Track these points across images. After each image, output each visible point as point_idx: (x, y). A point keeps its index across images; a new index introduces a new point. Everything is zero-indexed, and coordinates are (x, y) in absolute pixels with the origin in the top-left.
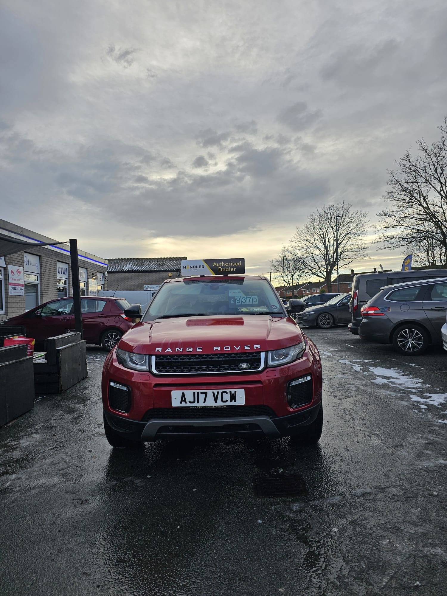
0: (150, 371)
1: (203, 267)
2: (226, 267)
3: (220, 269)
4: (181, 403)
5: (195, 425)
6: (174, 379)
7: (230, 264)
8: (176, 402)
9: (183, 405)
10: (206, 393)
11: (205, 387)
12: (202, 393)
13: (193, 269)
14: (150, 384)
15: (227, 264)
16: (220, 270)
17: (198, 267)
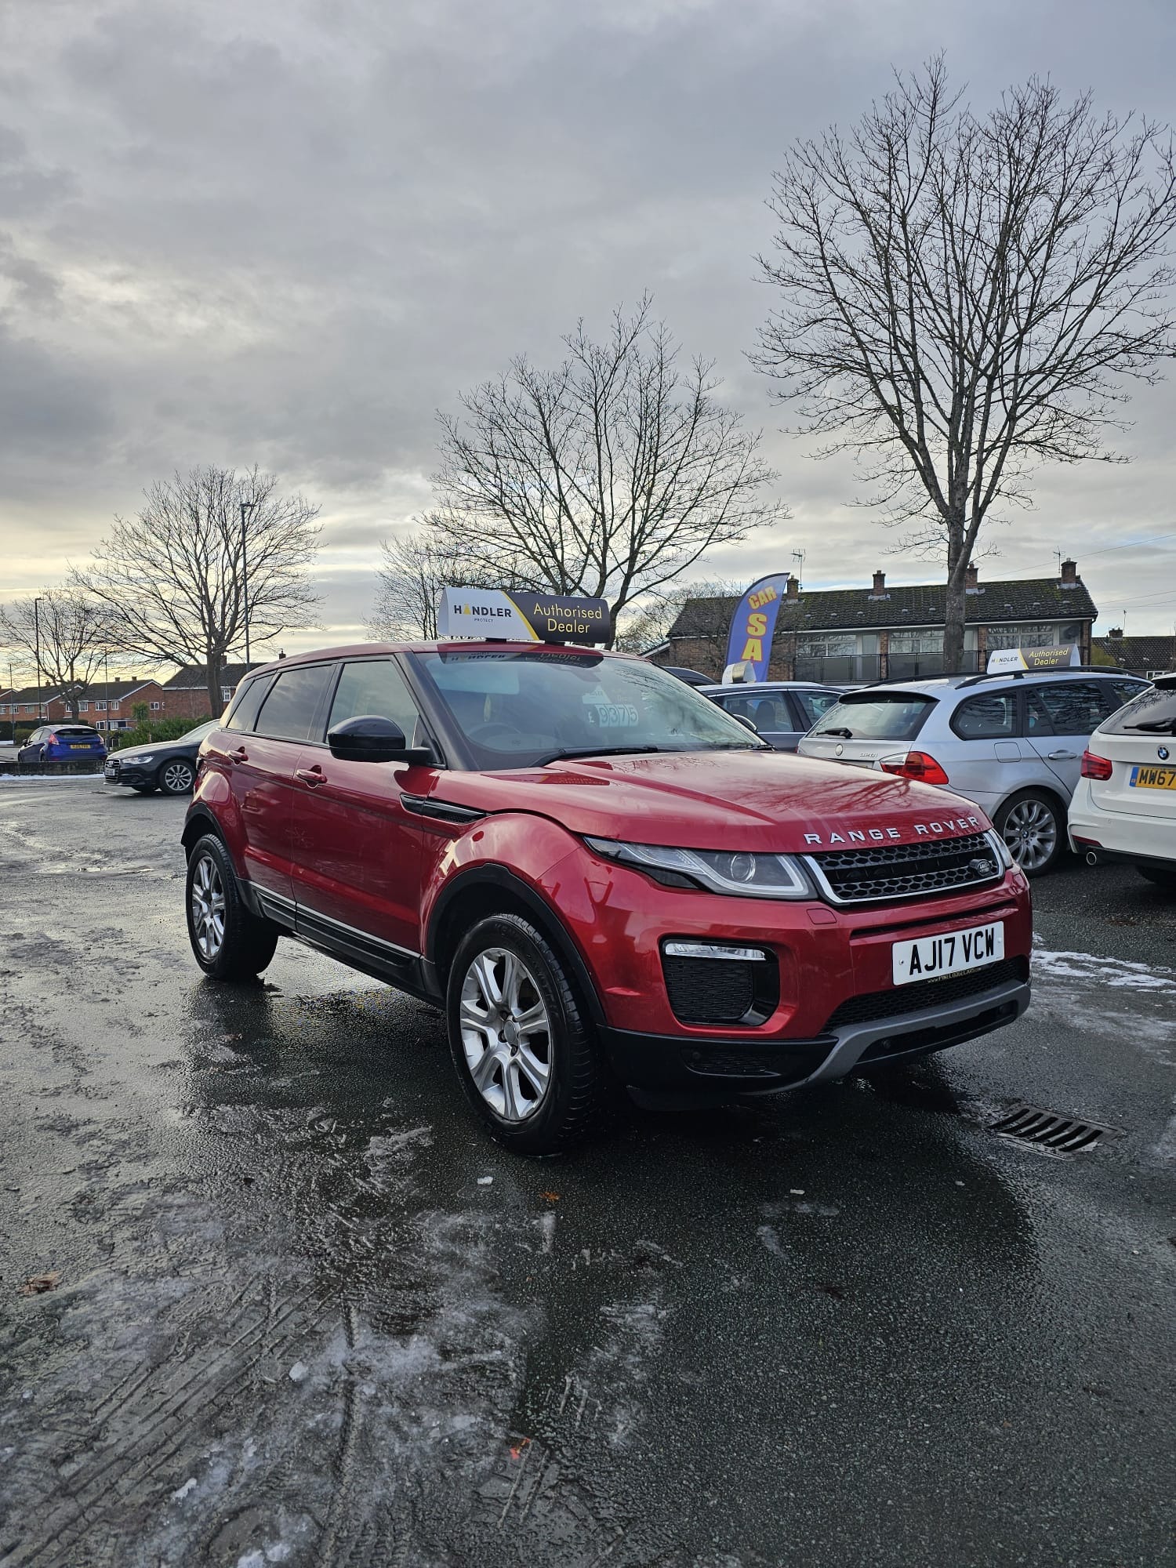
0: (822, 898)
1: (508, 613)
2: (565, 621)
3: (552, 626)
4: (911, 973)
5: (938, 1025)
6: (889, 912)
7: (577, 613)
8: (901, 975)
9: (917, 977)
10: (952, 940)
11: (947, 926)
12: (947, 941)
13: (481, 616)
14: (842, 930)
15: (568, 613)
16: (551, 628)
17: (495, 612)
